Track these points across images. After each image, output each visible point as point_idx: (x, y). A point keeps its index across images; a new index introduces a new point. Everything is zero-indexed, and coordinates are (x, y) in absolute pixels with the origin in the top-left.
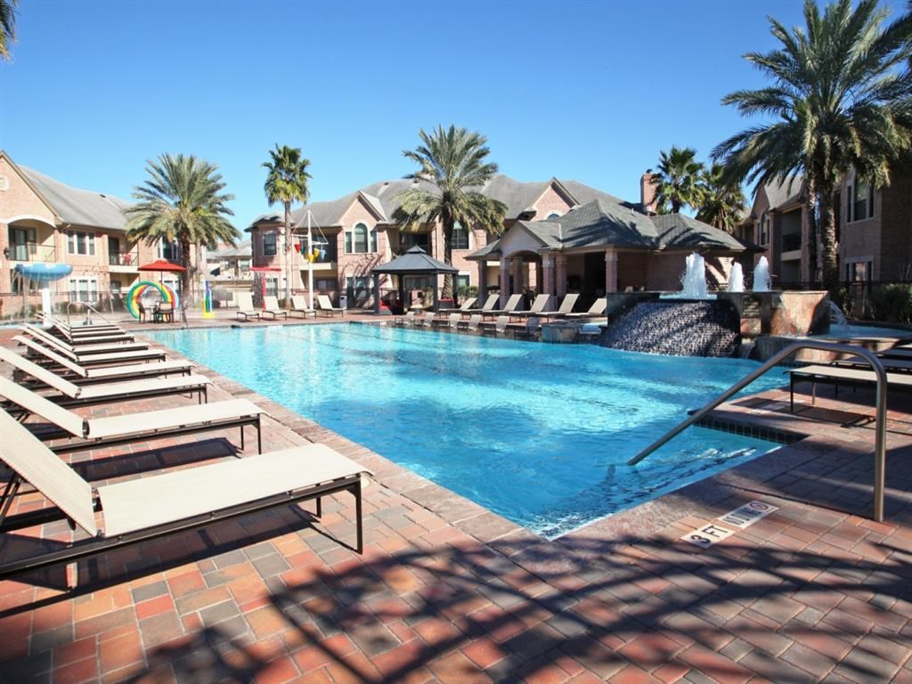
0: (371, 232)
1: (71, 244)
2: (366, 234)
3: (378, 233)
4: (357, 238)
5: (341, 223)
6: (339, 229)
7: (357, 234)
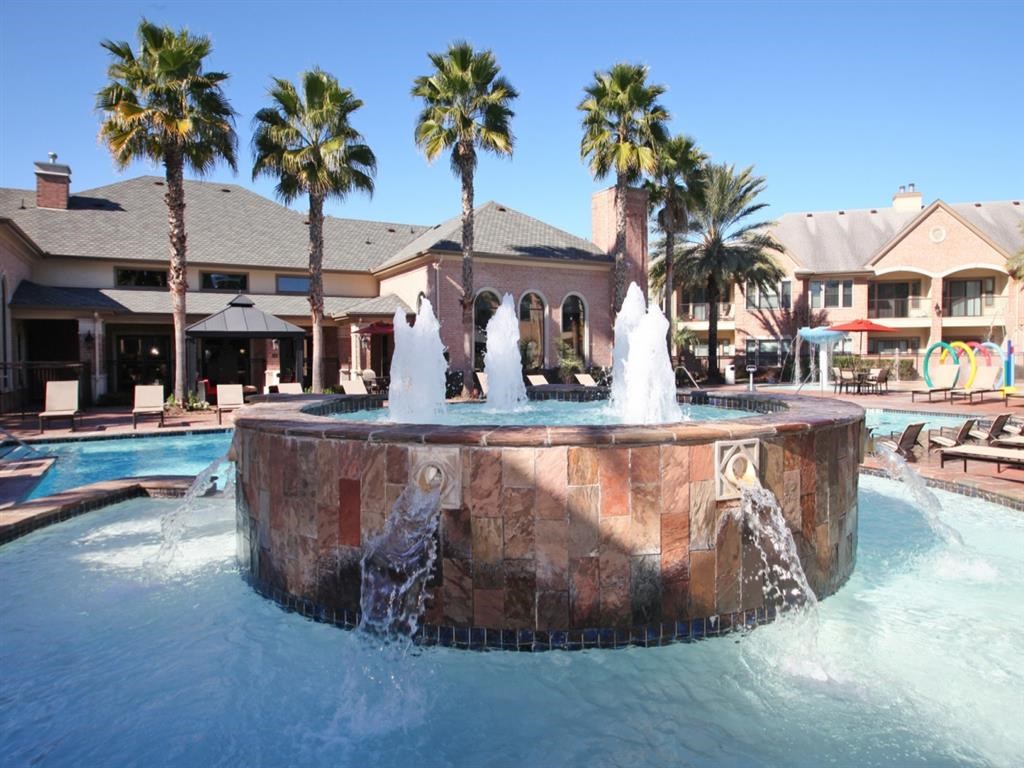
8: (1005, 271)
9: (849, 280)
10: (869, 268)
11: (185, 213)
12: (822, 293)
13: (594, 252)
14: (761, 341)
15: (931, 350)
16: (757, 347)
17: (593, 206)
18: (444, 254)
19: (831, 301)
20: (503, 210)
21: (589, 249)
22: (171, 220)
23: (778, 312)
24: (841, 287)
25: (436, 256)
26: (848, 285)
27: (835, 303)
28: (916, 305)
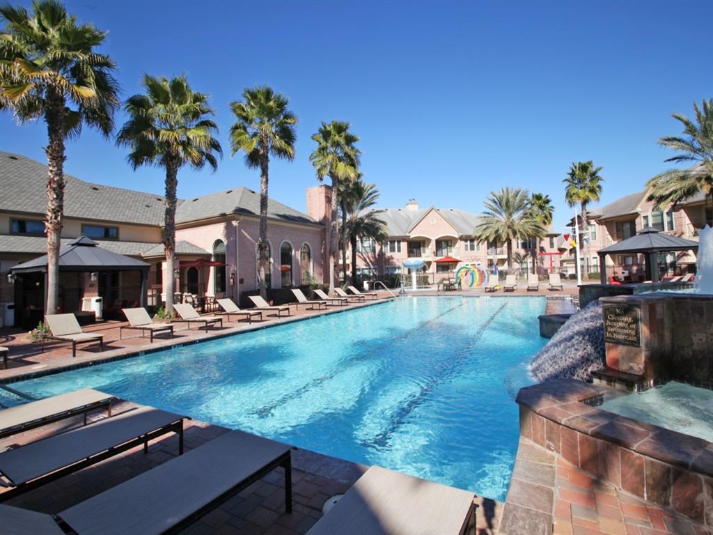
0: (667, 213)
1: (466, 246)
2: (662, 215)
3: (673, 213)
4: (654, 220)
5: (638, 209)
6: (636, 215)
7: (653, 216)
8: (457, 236)
9: (400, 240)
10: (408, 234)
11: (63, 164)
12: (389, 246)
13: (312, 220)
14: (363, 269)
15: (459, 270)
16: (361, 272)
17: (307, 195)
18: (245, 215)
19: (392, 250)
20: (253, 192)
21: (308, 218)
22: (51, 168)
23: (370, 255)
24: (396, 243)
25: (237, 216)
26: (399, 242)
27: (394, 251)
28: (424, 252)
